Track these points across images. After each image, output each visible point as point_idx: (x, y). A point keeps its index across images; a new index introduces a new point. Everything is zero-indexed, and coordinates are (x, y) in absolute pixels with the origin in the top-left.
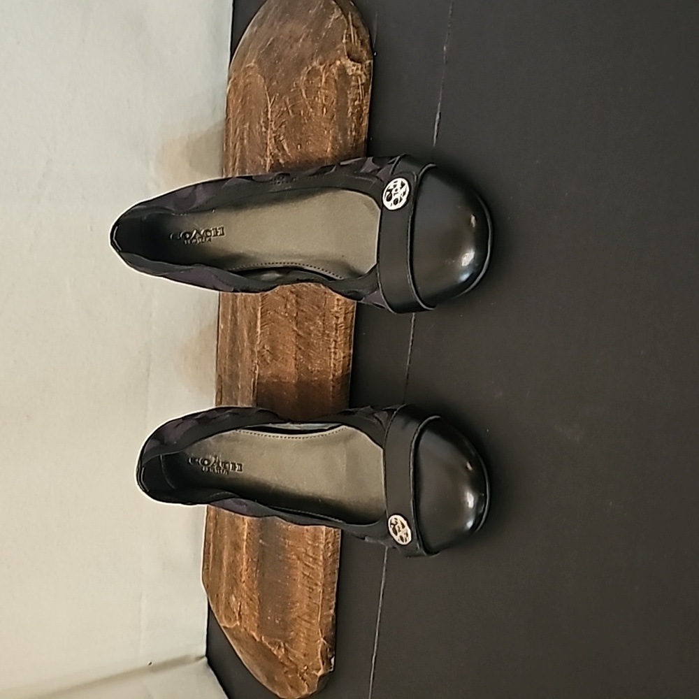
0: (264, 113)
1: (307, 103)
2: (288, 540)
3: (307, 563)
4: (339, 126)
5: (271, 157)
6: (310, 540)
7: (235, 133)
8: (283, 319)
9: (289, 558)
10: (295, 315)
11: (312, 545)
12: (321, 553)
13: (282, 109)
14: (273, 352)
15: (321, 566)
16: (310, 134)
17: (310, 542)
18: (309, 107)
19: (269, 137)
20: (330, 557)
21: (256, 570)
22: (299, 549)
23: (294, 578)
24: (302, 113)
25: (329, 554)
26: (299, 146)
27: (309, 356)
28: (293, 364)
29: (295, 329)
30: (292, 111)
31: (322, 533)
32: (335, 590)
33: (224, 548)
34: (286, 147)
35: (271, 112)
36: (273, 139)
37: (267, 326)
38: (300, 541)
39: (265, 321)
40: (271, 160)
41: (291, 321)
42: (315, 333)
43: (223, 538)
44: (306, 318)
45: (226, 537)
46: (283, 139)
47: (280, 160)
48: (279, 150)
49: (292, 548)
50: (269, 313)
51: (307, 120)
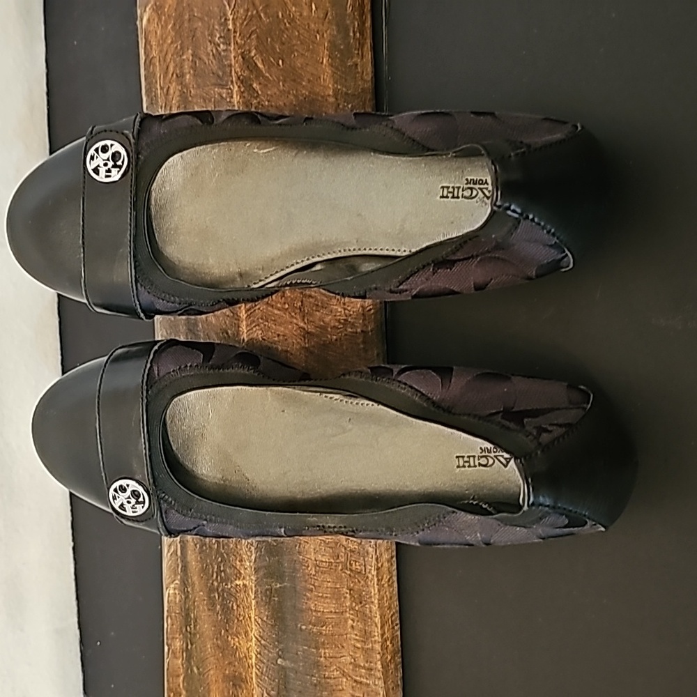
0: (221, 25)
2: (325, 649)
3: (358, 678)
4: (338, 26)
5: (239, 82)
8: (282, 314)
9: (329, 678)
10: (300, 304)
11: (362, 648)
12: (378, 657)
13: (250, 13)
15: (379, 679)
16: (294, 42)
17: (359, 645)
19: (233, 55)
20: (390, 661)
22: (343, 660)
24: (280, 15)
25: (389, 658)
26: (280, 62)
30: (266, 14)
31: (376, 626)
33: (209, 691)
34: (260, 66)
35: (233, 19)
36: (240, 57)
37: (257, 327)
38: (343, 647)
39: (254, 322)
40: (239, 87)
41: (293, 314)
42: (332, 325)
43: (206, 676)
44: (317, 305)
45: (212, 672)
46: (255, 55)
47: (254, 85)
48: (251, 71)
49: (331, 660)
50: (259, 309)
51: (289, 23)
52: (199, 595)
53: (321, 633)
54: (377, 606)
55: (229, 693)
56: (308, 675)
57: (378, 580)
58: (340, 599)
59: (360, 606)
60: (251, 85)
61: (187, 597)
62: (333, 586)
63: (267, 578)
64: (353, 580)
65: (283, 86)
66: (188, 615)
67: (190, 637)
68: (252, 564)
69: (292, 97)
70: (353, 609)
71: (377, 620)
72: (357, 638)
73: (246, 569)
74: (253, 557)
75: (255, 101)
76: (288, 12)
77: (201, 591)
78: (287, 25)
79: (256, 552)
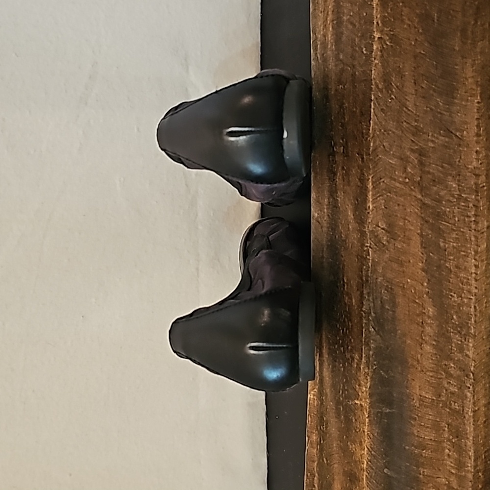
2: (424, 468)
8: (402, 187)
10: (419, 179)
11: (456, 474)
12: (470, 484)
14: (390, 230)
17: (453, 471)
22: (438, 480)
25: (480, 486)
27: (440, 228)
28: (419, 242)
29: (420, 197)
31: (470, 458)
33: (333, 480)
37: (381, 197)
38: (440, 470)
39: (378, 192)
41: (413, 187)
42: (447, 198)
43: (332, 467)
44: (434, 181)
45: (336, 466)
49: (429, 478)
50: (383, 182)
52: (330, 405)
53: (422, 455)
54: (472, 442)
55: (347, 485)
56: (408, 486)
57: (474, 421)
58: (439, 430)
59: (456, 439)
61: (322, 404)
62: (434, 419)
63: (379, 403)
64: (452, 417)
66: (322, 417)
67: (323, 435)
68: (367, 390)
70: (449, 440)
71: (471, 453)
72: (452, 465)
73: (363, 392)
74: (368, 385)
77: (331, 401)
79: (371, 381)
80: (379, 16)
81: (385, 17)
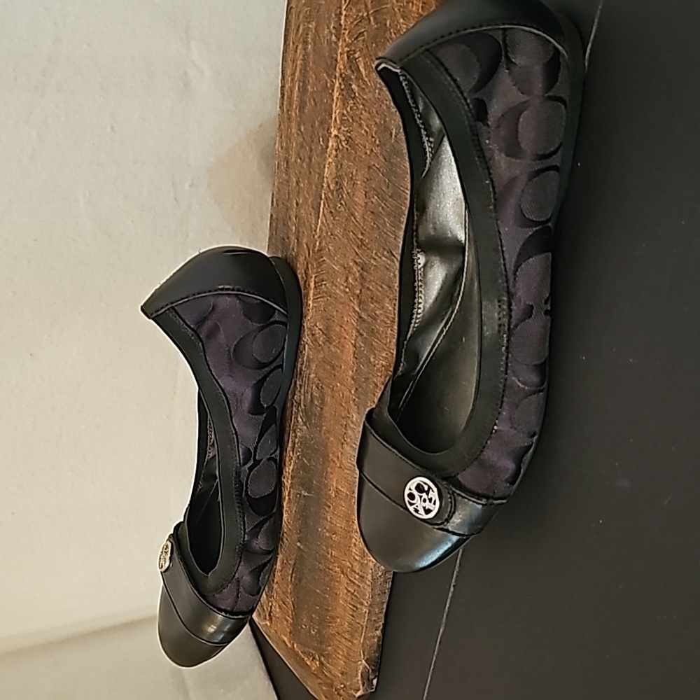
0: (336, 15)
1: (396, 9)
2: (332, 550)
3: (352, 579)
5: (341, 79)
6: (357, 555)
7: (298, 30)
8: (342, 295)
9: (332, 570)
10: (358, 292)
12: (370, 571)
13: (361, 14)
14: (326, 333)
15: (368, 586)
18: (399, 16)
19: (340, 51)
20: (380, 576)
21: (292, 574)
22: (343, 562)
23: (335, 591)
24: (388, 24)
25: (380, 574)
27: (372, 345)
28: (351, 352)
29: (357, 309)
30: (375, 18)
32: (384, 610)
34: (362, 70)
35: (345, 16)
36: (346, 54)
37: (322, 299)
38: (346, 554)
39: (320, 294)
40: (340, 84)
41: (352, 298)
42: (382, 318)
44: (372, 298)
46: (359, 57)
47: (354, 86)
48: (353, 72)
49: (335, 559)
50: (325, 285)
51: (395, 34)
53: (332, 538)
56: (317, 561)
58: (349, 522)
60: (351, 85)
62: (346, 510)
63: (299, 485)
65: (379, 94)
69: (385, 107)
75: (352, 101)
76: (396, 23)
78: (393, 34)
79: (294, 466)
80: (338, 112)
81: (343, 115)
